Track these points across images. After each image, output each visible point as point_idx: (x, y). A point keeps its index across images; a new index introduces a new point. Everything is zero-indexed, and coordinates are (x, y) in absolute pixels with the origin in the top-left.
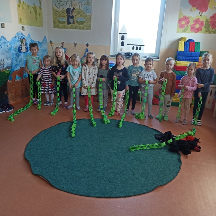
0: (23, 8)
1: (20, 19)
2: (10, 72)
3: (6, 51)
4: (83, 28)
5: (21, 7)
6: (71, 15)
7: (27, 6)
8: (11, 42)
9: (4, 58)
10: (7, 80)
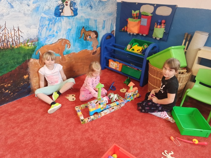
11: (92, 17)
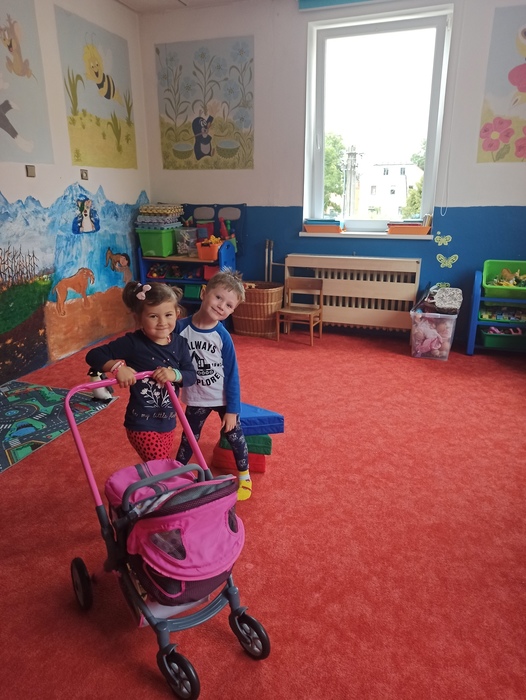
0: (84, 127)
1: (77, 154)
2: (52, 282)
3: (40, 233)
4: (234, 166)
5: (78, 125)
6: (205, 136)
7: (94, 121)
8: (54, 209)
9: (35, 249)
10: (45, 303)
11: (119, 232)
